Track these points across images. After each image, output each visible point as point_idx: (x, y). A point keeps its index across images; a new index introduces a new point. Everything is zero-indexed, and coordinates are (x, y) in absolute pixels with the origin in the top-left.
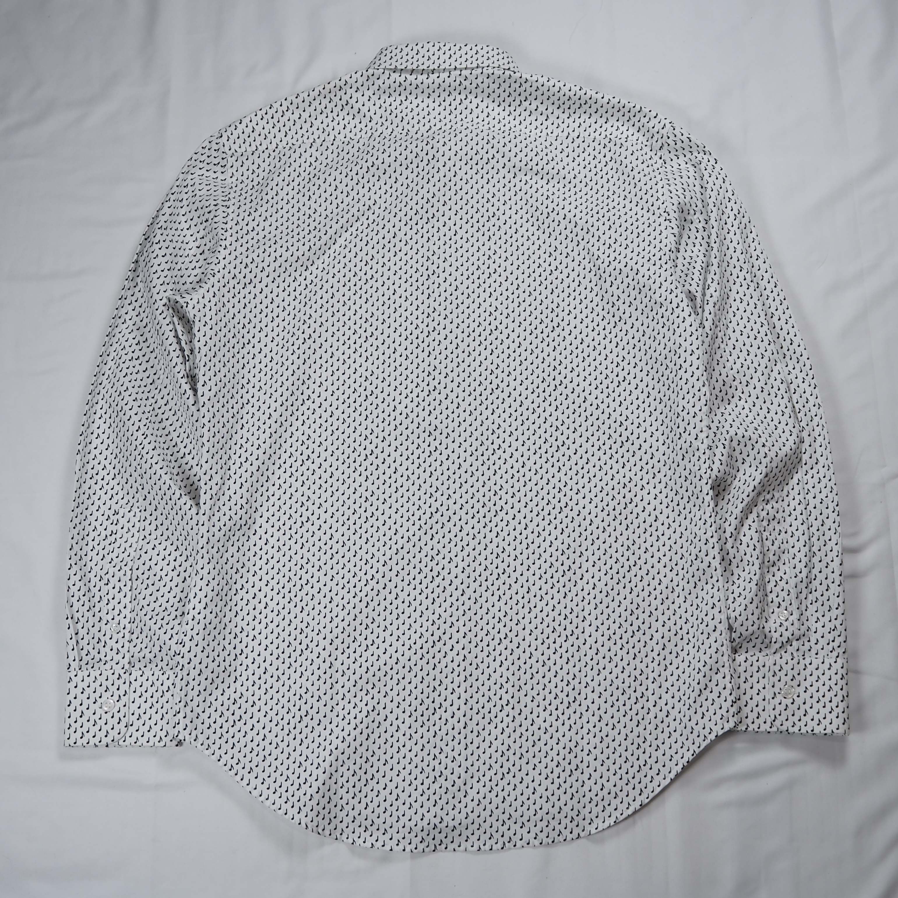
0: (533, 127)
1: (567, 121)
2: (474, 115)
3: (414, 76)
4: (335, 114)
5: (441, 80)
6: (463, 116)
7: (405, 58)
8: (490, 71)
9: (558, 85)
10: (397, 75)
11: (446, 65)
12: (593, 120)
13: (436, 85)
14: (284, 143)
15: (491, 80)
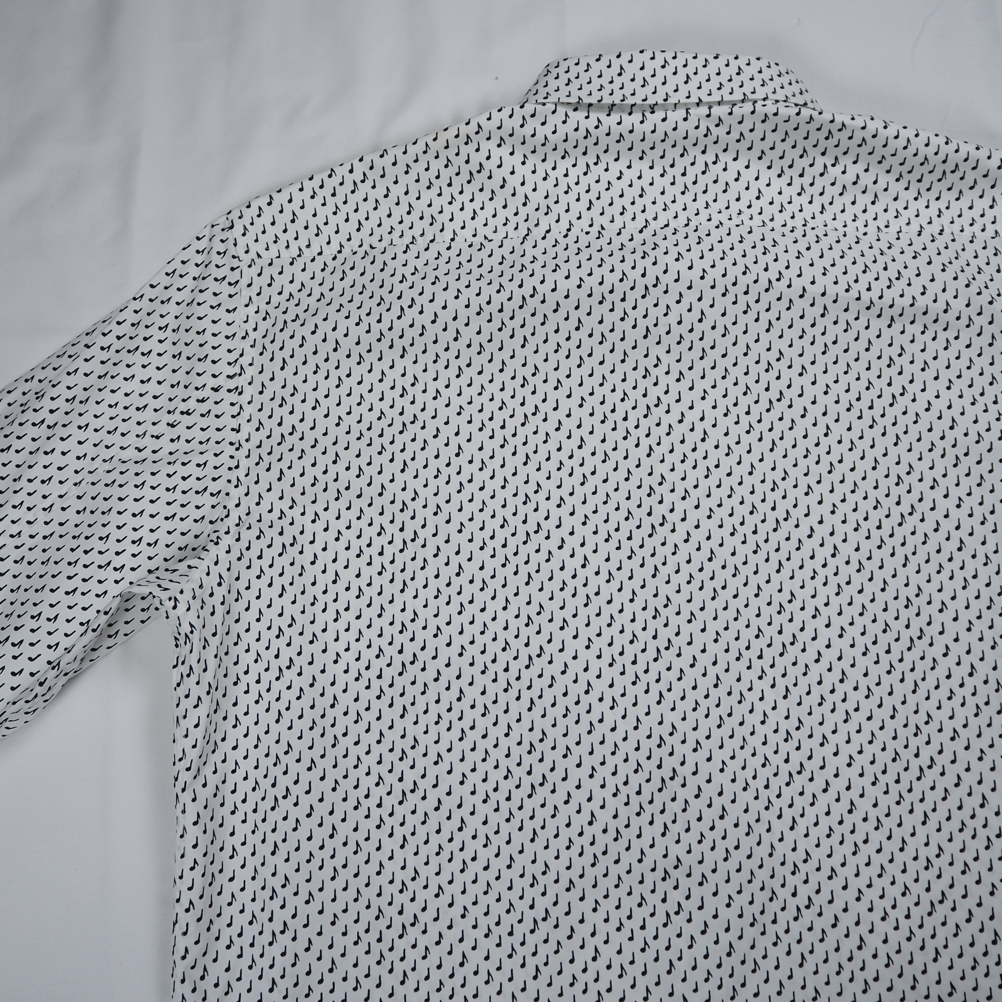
0: (848, 216)
1: (913, 206)
2: (732, 195)
3: (615, 117)
4: (456, 189)
5: (668, 126)
6: (710, 197)
7: (596, 83)
8: (771, 109)
9: (904, 134)
10: (580, 115)
11: (681, 96)
12: (965, 203)
13: (660, 135)
14: (355, 242)
15: (769, 125)
